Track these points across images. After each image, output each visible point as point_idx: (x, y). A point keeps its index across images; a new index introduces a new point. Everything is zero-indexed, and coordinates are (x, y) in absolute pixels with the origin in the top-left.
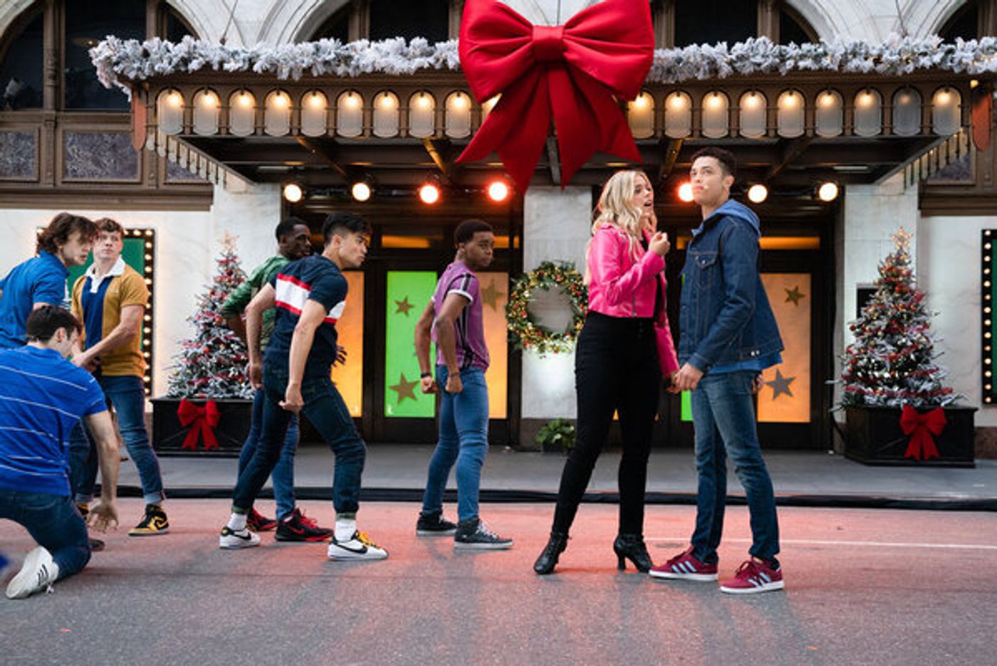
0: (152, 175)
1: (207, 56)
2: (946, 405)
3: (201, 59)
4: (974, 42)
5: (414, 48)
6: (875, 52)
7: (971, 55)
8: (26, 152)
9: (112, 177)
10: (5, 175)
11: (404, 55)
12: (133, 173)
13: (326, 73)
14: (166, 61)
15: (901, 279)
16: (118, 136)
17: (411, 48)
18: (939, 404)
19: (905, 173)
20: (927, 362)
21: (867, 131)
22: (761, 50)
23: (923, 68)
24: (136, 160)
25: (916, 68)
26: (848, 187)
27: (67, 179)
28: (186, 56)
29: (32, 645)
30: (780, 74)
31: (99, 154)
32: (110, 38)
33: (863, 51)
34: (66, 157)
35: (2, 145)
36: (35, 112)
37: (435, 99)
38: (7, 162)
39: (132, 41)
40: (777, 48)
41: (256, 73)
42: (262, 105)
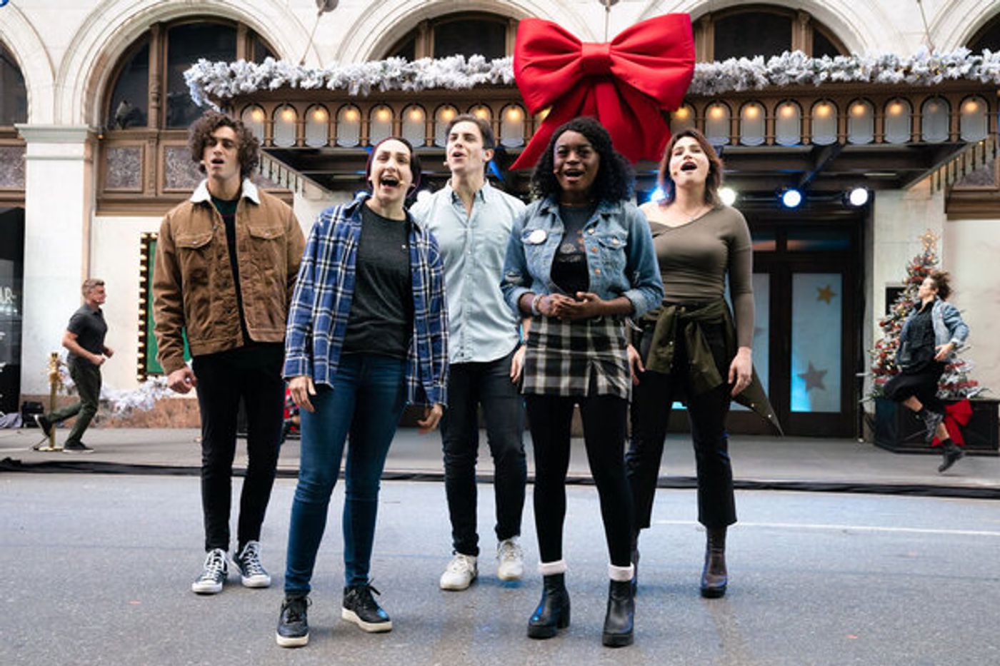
1: (286, 75)
2: (972, 397)
3: (281, 78)
5: (472, 64)
6: (905, 64)
7: (997, 65)
8: (132, 166)
10: (114, 186)
11: (463, 71)
13: (392, 89)
14: (250, 81)
17: (469, 66)
18: (965, 396)
19: (932, 179)
21: (897, 138)
22: (797, 63)
23: (951, 78)
25: (945, 79)
26: (877, 193)
27: (167, 189)
28: (267, 75)
29: (103, 616)
30: (814, 85)
32: (202, 61)
33: (894, 63)
34: (166, 169)
35: (112, 160)
36: (140, 130)
37: (491, 111)
38: (116, 175)
39: (221, 63)
40: (811, 61)
41: (329, 90)
42: (335, 119)
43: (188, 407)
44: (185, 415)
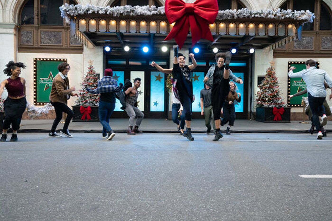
0: (66, 44)
1: (94, 9)
2: (284, 107)
3: (92, 10)
4: (299, 11)
5: (152, 8)
6: (274, 13)
7: (299, 15)
8: (30, 37)
9: (55, 44)
10: (23, 43)
11: (149, 10)
12: (60, 43)
13: (127, 15)
14: (82, 11)
15: (272, 74)
16: (56, 32)
17: (151, 8)
18: (282, 107)
19: (270, 47)
20: (279, 96)
21: (272, 34)
22: (246, 11)
23: (286, 18)
24: (61, 39)
25: (284, 18)
26: (256, 50)
27: (41, 44)
28: (87, 9)
30: (250, 18)
31: (51, 37)
32: (66, 4)
33: (272, 13)
34: (41, 38)
35: (23, 35)
37: (157, 23)
38: (24, 39)
39: (72, 5)
41: (108, 14)
42: (108, 24)
43: (52, 113)
44: (51, 115)
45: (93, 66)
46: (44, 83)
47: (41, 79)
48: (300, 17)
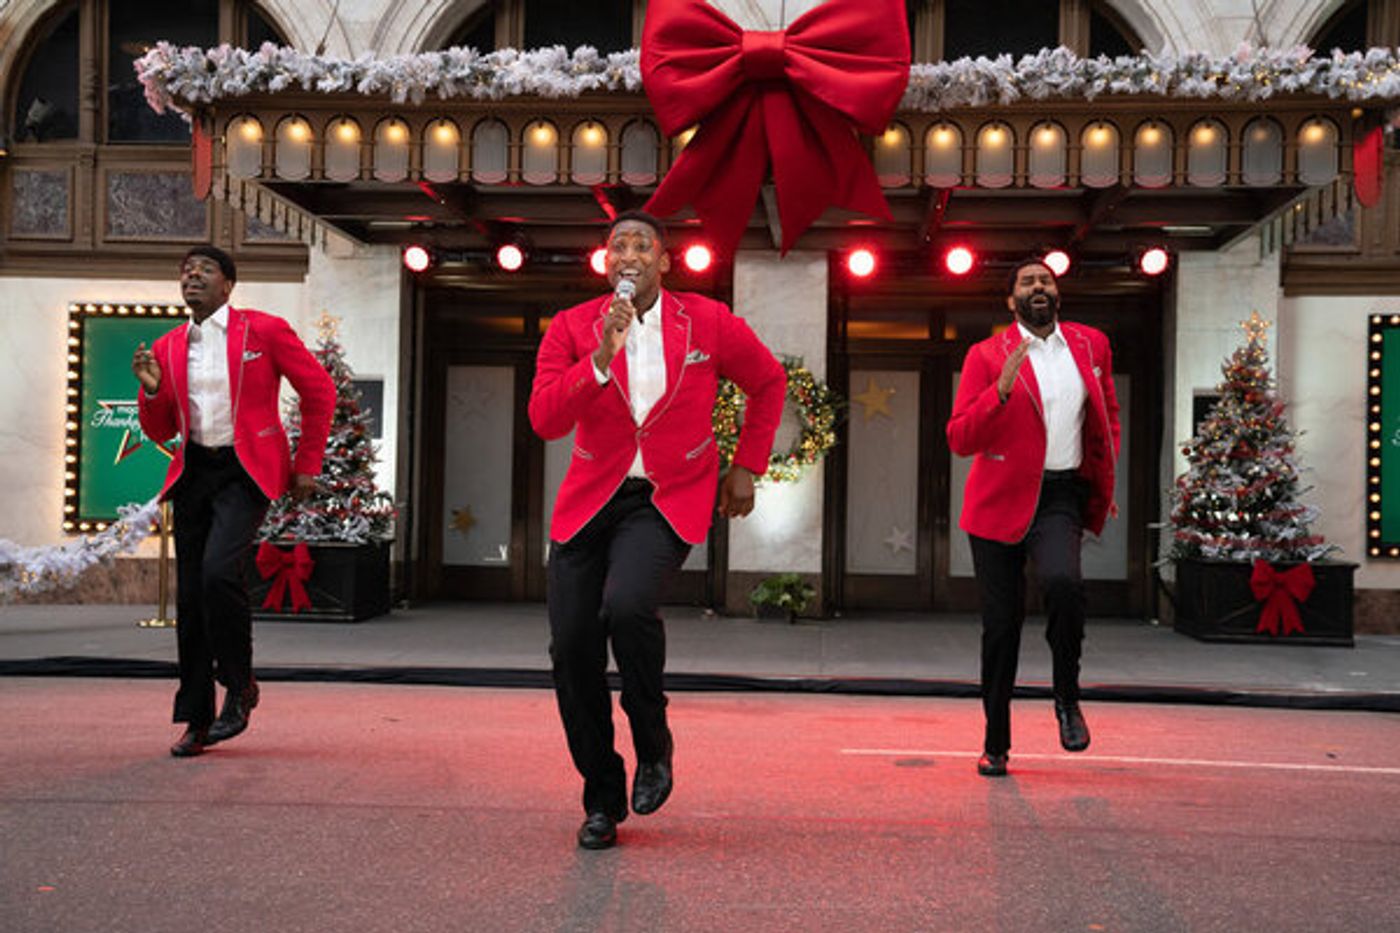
1: (295, 71)
2: (1315, 560)
3: (286, 74)
4: (1357, 55)
5: (579, 60)
6: (1218, 69)
7: (1352, 73)
8: (54, 201)
9: (172, 233)
10: (23, 231)
11: (566, 70)
12: (200, 231)
13: (457, 95)
14: (238, 78)
15: (1253, 384)
16: (178, 178)
17: (574, 60)
18: (1305, 558)
19: (1261, 236)
20: (1289, 499)
21: (1207, 178)
22: (1060, 65)
23: (1286, 91)
24: (203, 213)
25: (1276, 93)
26: (1181, 256)
27: (111, 237)
28: (266, 70)
30: (1085, 99)
31: (154, 204)
32: (163, 45)
33: (1202, 67)
34: (110, 206)
35: (22, 189)
36: (66, 145)
37: (608, 131)
38: (29, 214)
39: (193, 49)
40: (1081, 63)
41: (362, 95)
42: (370, 139)
43: (145, 572)
45: (336, 340)
46: (119, 422)
47: (102, 403)
48: (1360, 85)
